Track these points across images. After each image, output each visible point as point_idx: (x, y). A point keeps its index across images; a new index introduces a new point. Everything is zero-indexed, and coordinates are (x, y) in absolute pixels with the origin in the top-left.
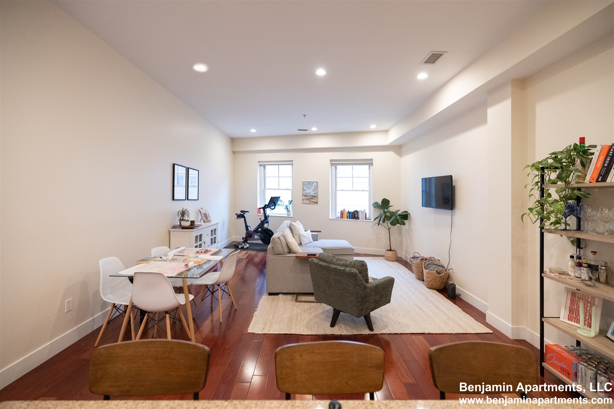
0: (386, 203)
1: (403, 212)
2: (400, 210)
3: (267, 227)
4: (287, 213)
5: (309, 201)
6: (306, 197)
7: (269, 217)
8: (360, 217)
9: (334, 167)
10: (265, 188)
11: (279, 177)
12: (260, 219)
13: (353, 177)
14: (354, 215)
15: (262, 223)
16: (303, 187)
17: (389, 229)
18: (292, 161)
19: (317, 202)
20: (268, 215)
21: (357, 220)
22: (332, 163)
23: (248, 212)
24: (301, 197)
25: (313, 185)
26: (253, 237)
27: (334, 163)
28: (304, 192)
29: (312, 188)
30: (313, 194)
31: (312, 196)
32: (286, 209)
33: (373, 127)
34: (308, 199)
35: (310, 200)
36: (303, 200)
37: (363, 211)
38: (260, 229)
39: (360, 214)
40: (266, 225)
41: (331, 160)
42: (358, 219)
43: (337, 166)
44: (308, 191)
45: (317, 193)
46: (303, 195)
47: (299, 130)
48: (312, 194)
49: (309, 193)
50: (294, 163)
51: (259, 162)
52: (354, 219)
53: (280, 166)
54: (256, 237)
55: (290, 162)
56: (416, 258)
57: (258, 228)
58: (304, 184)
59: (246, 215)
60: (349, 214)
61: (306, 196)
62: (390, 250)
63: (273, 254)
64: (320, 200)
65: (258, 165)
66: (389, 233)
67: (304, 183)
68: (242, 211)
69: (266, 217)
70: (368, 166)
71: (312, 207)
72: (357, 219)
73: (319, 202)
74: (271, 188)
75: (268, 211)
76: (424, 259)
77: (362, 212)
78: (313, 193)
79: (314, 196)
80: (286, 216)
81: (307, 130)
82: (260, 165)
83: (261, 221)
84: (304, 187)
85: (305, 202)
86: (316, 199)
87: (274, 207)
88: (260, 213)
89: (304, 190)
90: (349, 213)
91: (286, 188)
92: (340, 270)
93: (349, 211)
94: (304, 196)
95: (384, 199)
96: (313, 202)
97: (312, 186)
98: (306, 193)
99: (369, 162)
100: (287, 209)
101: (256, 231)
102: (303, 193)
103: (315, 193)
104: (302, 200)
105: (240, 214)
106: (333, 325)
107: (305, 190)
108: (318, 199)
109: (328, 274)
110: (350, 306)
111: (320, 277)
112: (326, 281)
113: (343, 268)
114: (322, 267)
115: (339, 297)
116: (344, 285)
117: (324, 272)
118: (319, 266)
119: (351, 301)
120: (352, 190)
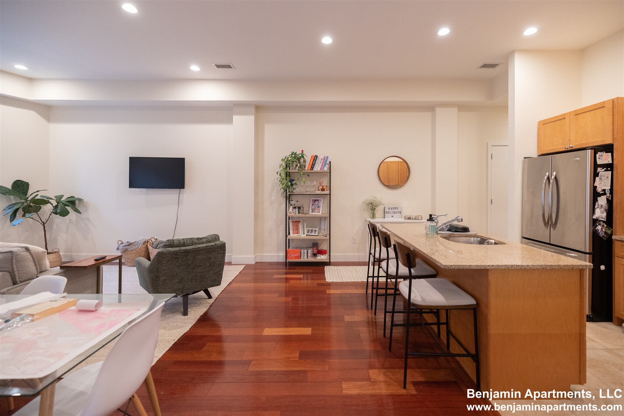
0: (21, 187)
1: (69, 198)
2: (63, 196)
17: (45, 225)
33: (20, 67)
66: (45, 229)
106: (185, 313)
109: (194, 256)
110: (214, 278)
111: (178, 266)
112: (187, 267)
113: (213, 244)
114: (187, 252)
115: (202, 276)
116: (213, 260)
117: (189, 256)
118: (182, 252)
119: (217, 272)
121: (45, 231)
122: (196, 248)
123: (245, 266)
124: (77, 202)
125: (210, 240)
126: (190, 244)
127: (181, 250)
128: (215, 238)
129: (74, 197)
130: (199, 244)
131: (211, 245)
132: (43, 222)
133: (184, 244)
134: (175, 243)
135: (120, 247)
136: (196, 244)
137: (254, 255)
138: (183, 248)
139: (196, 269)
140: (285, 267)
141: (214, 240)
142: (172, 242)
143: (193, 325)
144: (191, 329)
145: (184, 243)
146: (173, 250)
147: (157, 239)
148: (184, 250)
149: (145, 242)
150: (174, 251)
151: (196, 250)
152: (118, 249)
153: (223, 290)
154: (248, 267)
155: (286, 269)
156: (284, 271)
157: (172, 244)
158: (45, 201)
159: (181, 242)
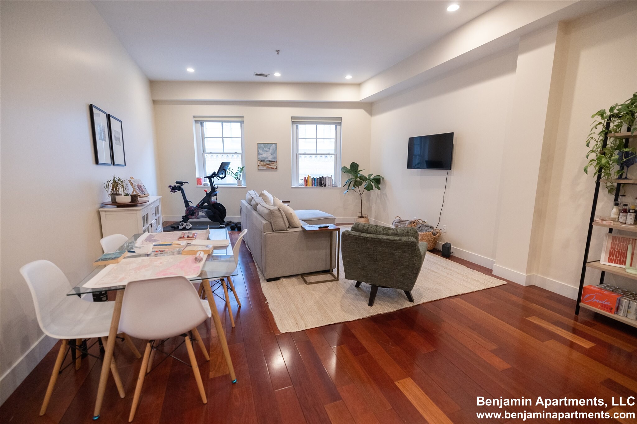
0: (354, 167)
1: (376, 176)
2: (373, 174)
3: (216, 200)
4: (238, 183)
5: (266, 167)
6: (262, 163)
7: (217, 188)
8: (327, 184)
9: (295, 127)
10: (203, 152)
11: (223, 138)
12: (206, 191)
13: (317, 139)
14: (320, 182)
15: (209, 196)
16: (258, 151)
17: (361, 195)
18: (242, 117)
19: (276, 169)
20: (216, 186)
21: (324, 187)
22: (293, 120)
23: (187, 183)
24: (255, 162)
25: (271, 148)
26: (196, 214)
27: (296, 121)
28: (260, 156)
29: (270, 151)
30: (272, 159)
31: (269, 161)
32: (236, 178)
33: (349, 77)
34: (265, 165)
35: (267, 165)
36: (258, 166)
37: (330, 177)
38: (206, 204)
39: (327, 180)
40: (213, 199)
41: (293, 118)
42: (325, 186)
43: (298, 125)
44: (265, 155)
45: (276, 158)
46: (258, 160)
47: (257, 74)
48: (270, 158)
49: (267, 158)
50: (244, 119)
51: (194, 117)
52: (319, 186)
53: (224, 124)
54: (201, 214)
55: (240, 119)
56: (402, 222)
57: (203, 203)
58: (259, 146)
59: (184, 187)
60: (313, 181)
61: (262, 161)
62: (362, 217)
63: (272, 230)
64: (280, 165)
65: (193, 120)
66: (361, 199)
67: (259, 145)
68: (177, 183)
69: (213, 189)
70: (333, 126)
71: (271, 174)
72: (323, 186)
73: (278, 168)
74: (213, 152)
75: (216, 180)
76: (413, 222)
77: (329, 178)
78: (271, 157)
79: (272, 161)
80: (236, 186)
81: (266, 76)
82: (196, 121)
83: (207, 193)
84: (259, 150)
85: (260, 168)
86: (275, 164)
87: (223, 175)
88: (201, 184)
89: (259, 154)
90: (314, 179)
91: (234, 152)
92: (394, 240)
93: (313, 177)
94: (260, 161)
95: (353, 163)
96: (271, 168)
97: (269, 149)
98: (263, 158)
99: (337, 122)
100: (237, 178)
101: (200, 206)
102: (259, 158)
103: (274, 158)
104: (257, 166)
105: (175, 186)
106: (371, 304)
107: (261, 154)
108: (277, 165)
109: (374, 246)
110: (402, 280)
111: (359, 252)
112: (368, 256)
113: (397, 238)
114: (366, 240)
115: (385, 271)
116: (397, 258)
117: (369, 245)
118: (361, 239)
119: (404, 274)
120: (316, 153)
121: (361, 200)
122: (375, 238)
123: (506, 283)
125: (398, 233)
126: (374, 232)
127: (360, 236)
128: (408, 232)
129: (379, 176)
130: (384, 234)
131: (393, 239)
132: (361, 194)
133: (368, 231)
134: (359, 228)
136: (380, 233)
137: (527, 273)
138: (363, 235)
139: (378, 262)
140: (574, 314)
141: (405, 234)
142: (357, 225)
145: (368, 229)
146: (353, 234)
147: (425, 222)
148: (363, 237)
149: (412, 222)
150: (354, 235)
151: (375, 241)
153: (436, 300)
154: (510, 286)
155: (576, 320)
156: (571, 322)
157: (357, 227)
159: (365, 227)
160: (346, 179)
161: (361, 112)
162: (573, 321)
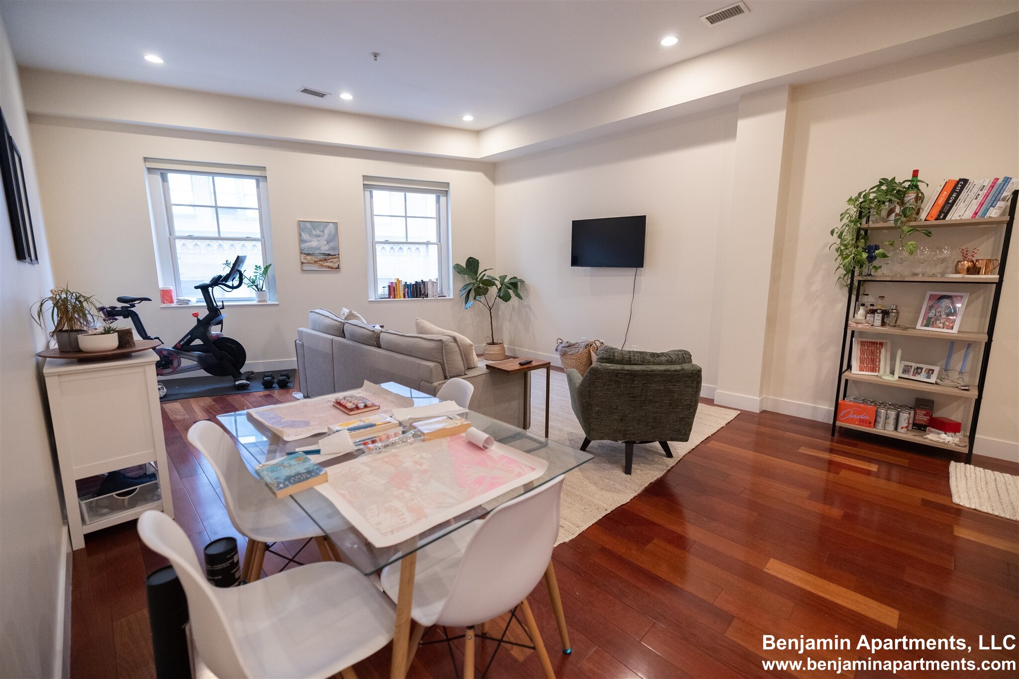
0: (472, 265)
1: (511, 278)
2: (507, 275)
3: (219, 332)
4: (259, 296)
5: (318, 265)
6: (309, 258)
7: (223, 307)
8: (430, 292)
9: (367, 193)
10: (170, 234)
11: (216, 207)
12: (196, 315)
13: (406, 217)
14: (417, 290)
15: (203, 325)
16: (300, 235)
17: (491, 309)
18: (264, 169)
19: (338, 268)
20: (220, 304)
21: (425, 298)
22: (366, 182)
23: (144, 300)
24: (295, 258)
25: (327, 231)
26: (175, 363)
27: (370, 184)
28: (304, 245)
29: (323, 236)
30: (328, 250)
31: (324, 254)
32: (254, 287)
33: (468, 118)
34: (316, 262)
35: (320, 262)
36: (302, 263)
37: (435, 281)
38: (198, 342)
39: (430, 286)
40: (215, 330)
41: (365, 177)
42: (427, 296)
43: (373, 191)
44: (314, 244)
45: (336, 248)
46: (301, 253)
47: (306, 91)
48: (325, 249)
49: (319, 249)
50: (268, 174)
51: (146, 159)
52: (416, 297)
53: (218, 179)
54: (185, 362)
55: (259, 175)
57: (192, 340)
58: (303, 226)
59: (138, 308)
60: (406, 289)
61: (308, 254)
62: (493, 343)
63: (443, 378)
64: (345, 261)
65: (143, 167)
66: (491, 315)
67: (302, 224)
68: (120, 300)
70: (432, 198)
71: (326, 279)
72: (423, 298)
73: (341, 267)
74: (195, 235)
75: (218, 293)
76: (590, 345)
77: (433, 283)
78: (327, 247)
79: (329, 255)
80: (255, 303)
81: (322, 95)
82: (150, 170)
83: (198, 320)
84: (303, 234)
85: (306, 267)
86: (336, 260)
87: (236, 283)
88: (172, 302)
89: (302, 241)
90: (406, 286)
91: (245, 236)
93: (406, 283)
94: (305, 254)
95: (470, 258)
96: (329, 267)
97: (323, 231)
98: (311, 248)
99: (441, 190)
100: (256, 286)
101: (184, 347)
102: (302, 248)
103: (334, 249)
104: (299, 264)
105: (113, 308)
106: (628, 470)
107: (306, 242)
108: (339, 261)
109: (645, 383)
110: (678, 428)
111: (619, 394)
112: (632, 399)
113: (678, 367)
114: (633, 375)
115: (655, 418)
116: (676, 395)
117: (636, 382)
118: (626, 374)
119: (683, 418)
120: (405, 241)
121: (491, 317)
122: (647, 371)
123: (739, 412)
124: (519, 283)
125: (673, 360)
126: (640, 362)
127: (624, 370)
128: (684, 358)
129: (516, 278)
130: (655, 364)
131: (673, 369)
132: (490, 307)
133: (630, 361)
134: (616, 358)
135: (560, 348)
136: (649, 363)
137: (760, 396)
138: (627, 367)
139: (646, 406)
140: (830, 437)
141: (681, 360)
142: (611, 354)
143: (636, 494)
144: (632, 501)
145: (630, 358)
146: (613, 368)
147: (602, 343)
148: (629, 370)
149: (588, 345)
150: (614, 370)
151: (648, 375)
152: (557, 350)
153: (693, 449)
154: (744, 416)
155: (832, 441)
156: (828, 444)
157: (612, 357)
158: (490, 283)
159: (625, 356)
160: (461, 285)
161: (479, 177)
162: (830, 443)
